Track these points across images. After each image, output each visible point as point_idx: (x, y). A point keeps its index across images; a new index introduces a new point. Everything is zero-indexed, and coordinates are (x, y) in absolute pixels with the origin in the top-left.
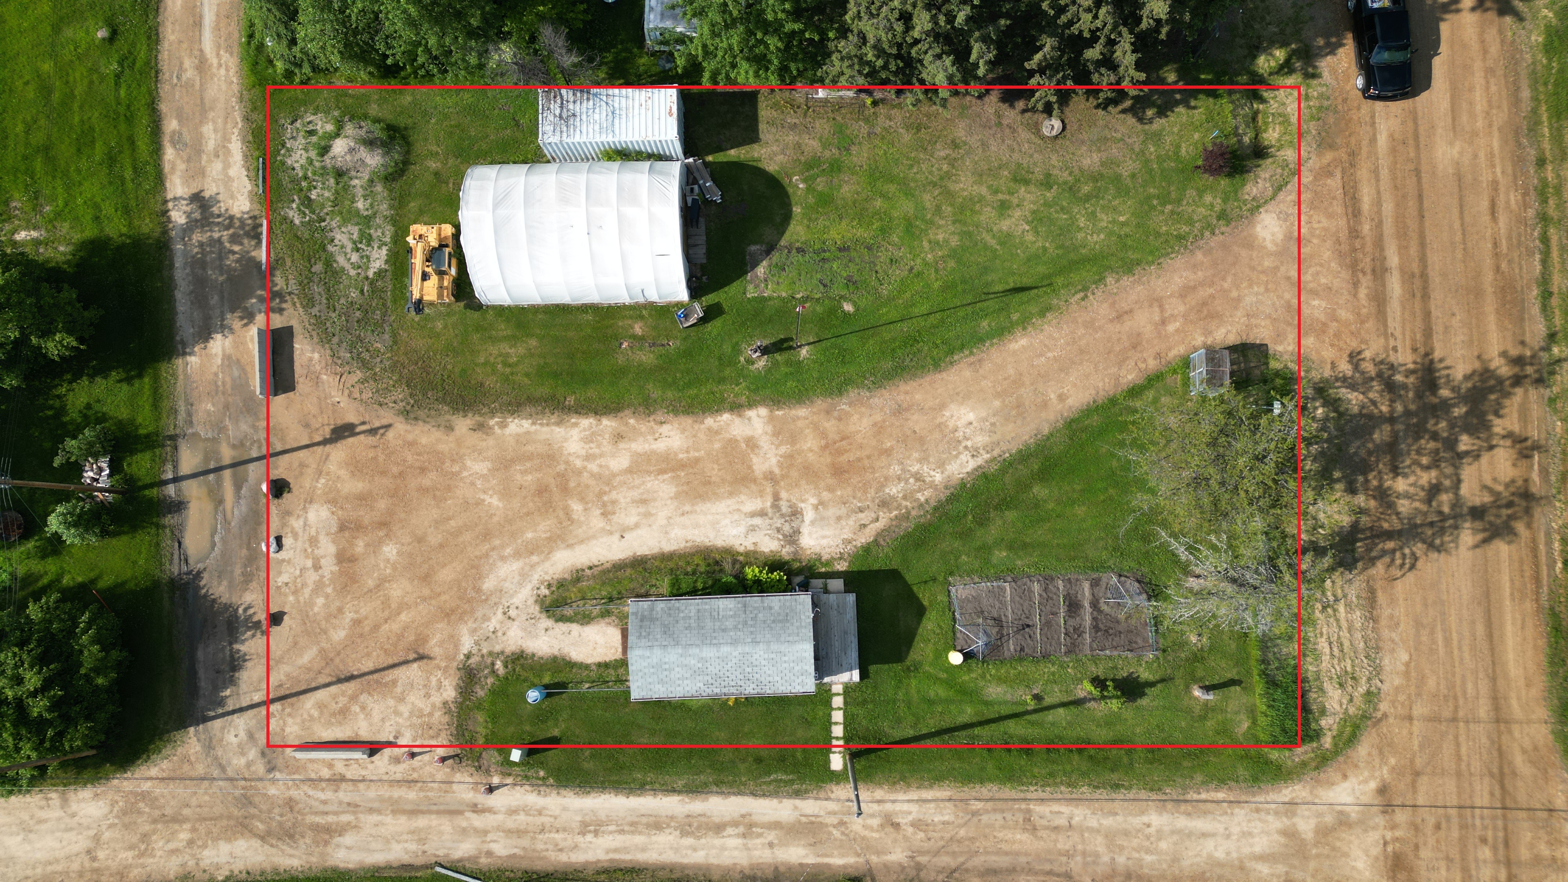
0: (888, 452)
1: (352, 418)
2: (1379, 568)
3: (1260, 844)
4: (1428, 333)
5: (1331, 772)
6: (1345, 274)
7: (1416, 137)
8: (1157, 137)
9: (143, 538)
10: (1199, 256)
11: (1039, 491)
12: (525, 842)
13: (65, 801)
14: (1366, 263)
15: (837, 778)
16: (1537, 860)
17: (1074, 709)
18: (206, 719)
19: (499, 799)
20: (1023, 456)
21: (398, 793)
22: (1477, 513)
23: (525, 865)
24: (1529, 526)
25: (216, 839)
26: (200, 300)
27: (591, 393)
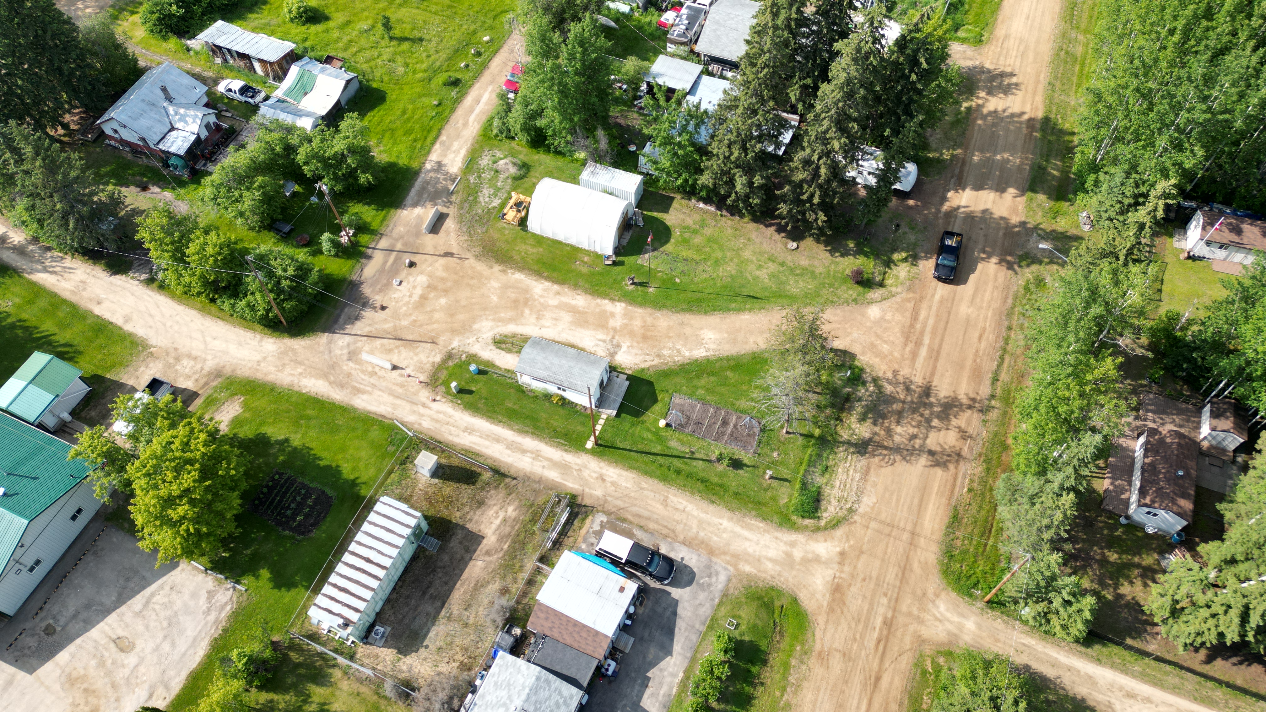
0: (670, 337)
1: (454, 251)
2: (877, 459)
3: (772, 553)
4: (933, 374)
5: (820, 535)
6: (902, 340)
7: (953, 300)
8: (837, 264)
9: (350, 263)
10: (839, 311)
11: (729, 373)
12: (438, 426)
13: (261, 340)
14: (913, 338)
15: (586, 451)
16: (910, 614)
17: (707, 464)
18: (334, 332)
19: (435, 405)
20: (728, 359)
21: (394, 387)
22: (931, 453)
23: (433, 434)
24: (956, 468)
25: (311, 376)
26: (420, 194)
27: (555, 275)
